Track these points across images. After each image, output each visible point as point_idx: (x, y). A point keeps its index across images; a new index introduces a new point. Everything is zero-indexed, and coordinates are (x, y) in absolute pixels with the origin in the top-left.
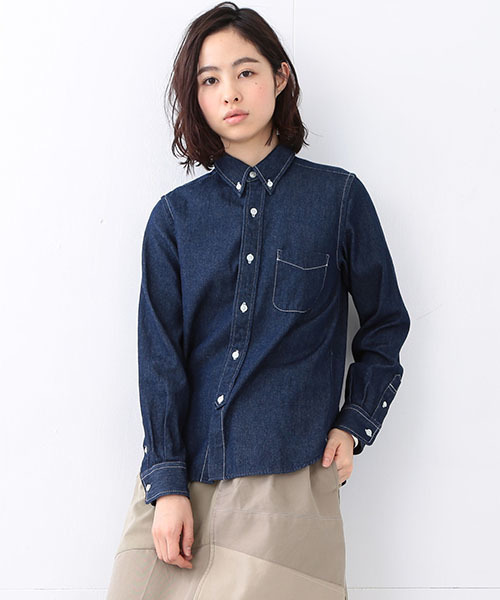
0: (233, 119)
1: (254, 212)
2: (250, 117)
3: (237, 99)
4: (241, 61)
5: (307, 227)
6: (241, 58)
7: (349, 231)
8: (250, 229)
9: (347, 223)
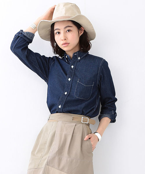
0: (64, 45)
1: (72, 67)
2: (70, 44)
3: (65, 39)
4: (67, 27)
5: (88, 73)
6: (67, 26)
7: (101, 76)
8: (71, 72)
9: (101, 73)
